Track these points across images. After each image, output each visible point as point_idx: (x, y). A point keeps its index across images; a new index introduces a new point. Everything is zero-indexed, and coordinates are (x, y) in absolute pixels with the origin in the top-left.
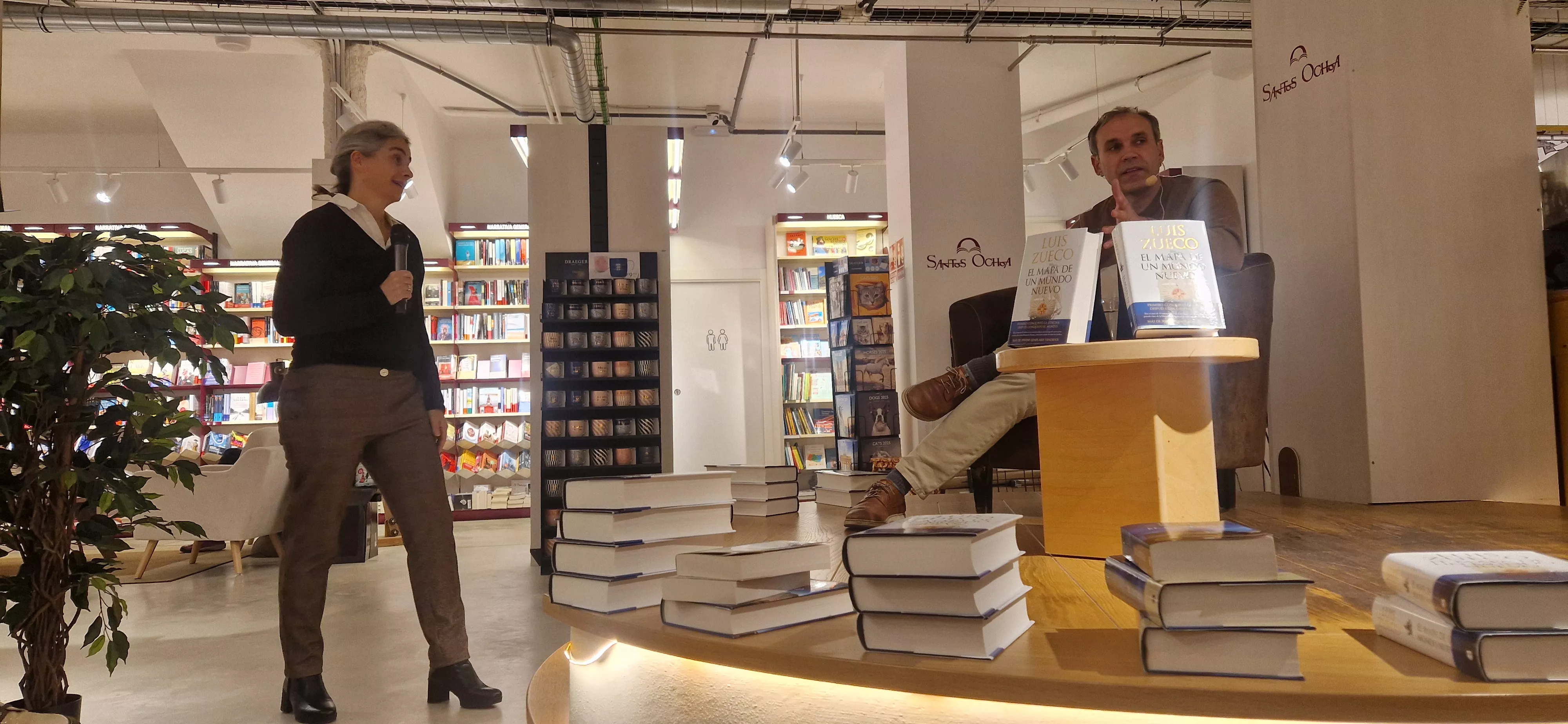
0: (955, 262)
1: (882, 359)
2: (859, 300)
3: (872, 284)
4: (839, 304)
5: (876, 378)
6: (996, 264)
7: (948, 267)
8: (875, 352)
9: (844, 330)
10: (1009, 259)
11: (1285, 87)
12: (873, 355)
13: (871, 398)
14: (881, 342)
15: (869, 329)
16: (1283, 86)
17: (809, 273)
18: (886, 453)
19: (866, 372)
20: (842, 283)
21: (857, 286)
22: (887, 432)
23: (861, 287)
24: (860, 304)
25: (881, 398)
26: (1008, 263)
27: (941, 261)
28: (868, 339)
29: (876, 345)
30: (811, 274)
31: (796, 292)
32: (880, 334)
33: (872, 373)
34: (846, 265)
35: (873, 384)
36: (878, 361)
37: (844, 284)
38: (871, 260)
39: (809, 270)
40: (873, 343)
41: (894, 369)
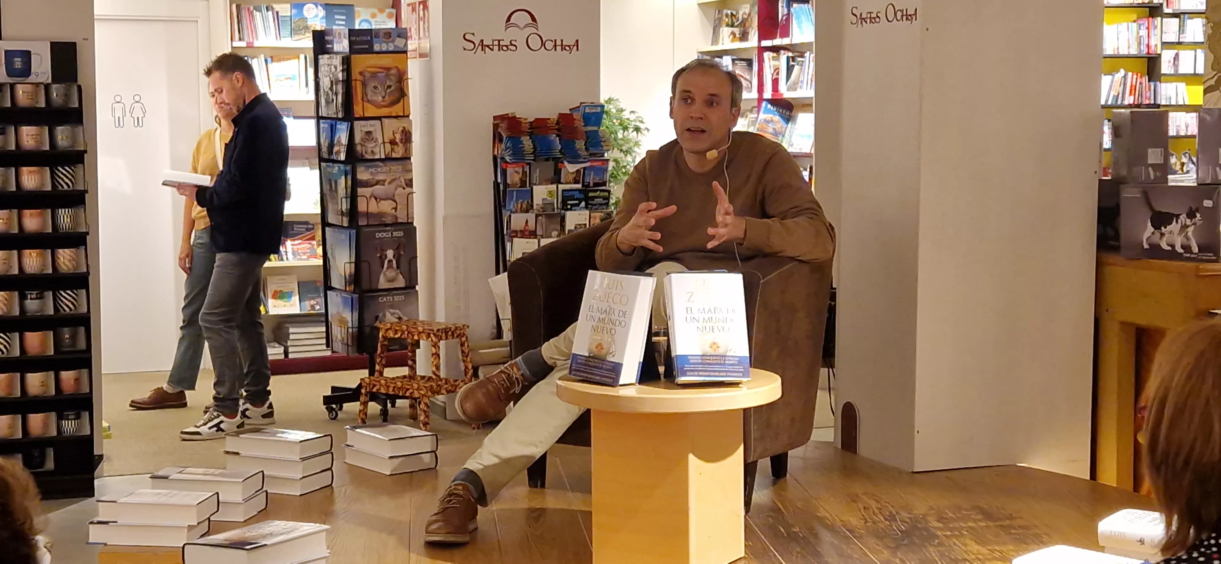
0: (501, 43)
1: (395, 179)
2: (365, 94)
3: (381, 70)
4: (334, 98)
5: (386, 206)
6: (559, 48)
7: (492, 50)
8: (384, 169)
9: (343, 137)
10: (577, 41)
11: (870, 18)
12: (382, 173)
13: (379, 235)
14: (394, 155)
15: (378, 135)
16: (869, 15)
17: (277, 13)
18: (398, 311)
19: (373, 199)
20: (340, 68)
21: (361, 73)
22: (401, 282)
23: (368, 75)
24: (365, 99)
25: (392, 234)
26: (575, 47)
27: (482, 41)
28: (377, 150)
29: (388, 159)
30: (280, 14)
31: (256, 44)
32: (393, 143)
33: (381, 199)
34: (346, 43)
35: (381, 215)
36: (390, 183)
37: (343, 71)
38: (381, 34)
39: (277, 7)
40: (383, 157)
41: (412, 193)
